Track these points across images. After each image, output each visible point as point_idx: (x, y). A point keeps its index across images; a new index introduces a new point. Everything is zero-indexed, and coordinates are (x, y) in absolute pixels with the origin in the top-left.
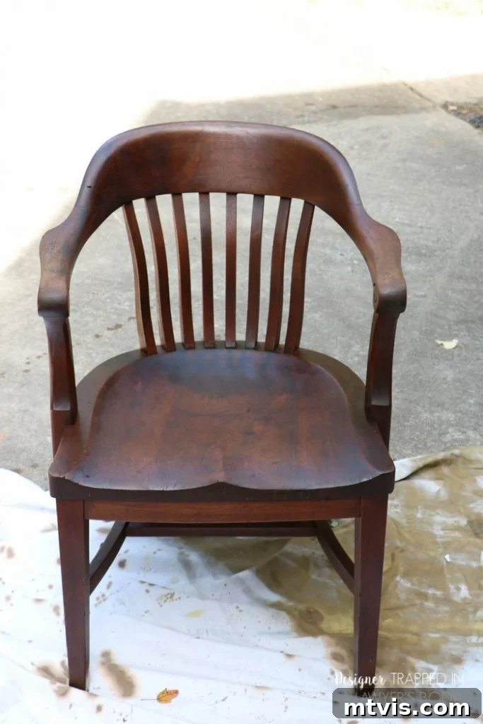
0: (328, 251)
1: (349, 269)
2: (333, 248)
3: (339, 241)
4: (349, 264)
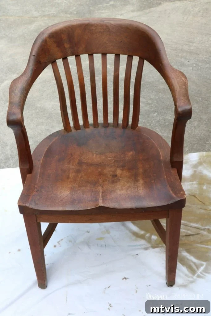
0: (183, 60)
1: (191, 68)
2: (186, 59)
3: (188, 55)
4: (191, 66)
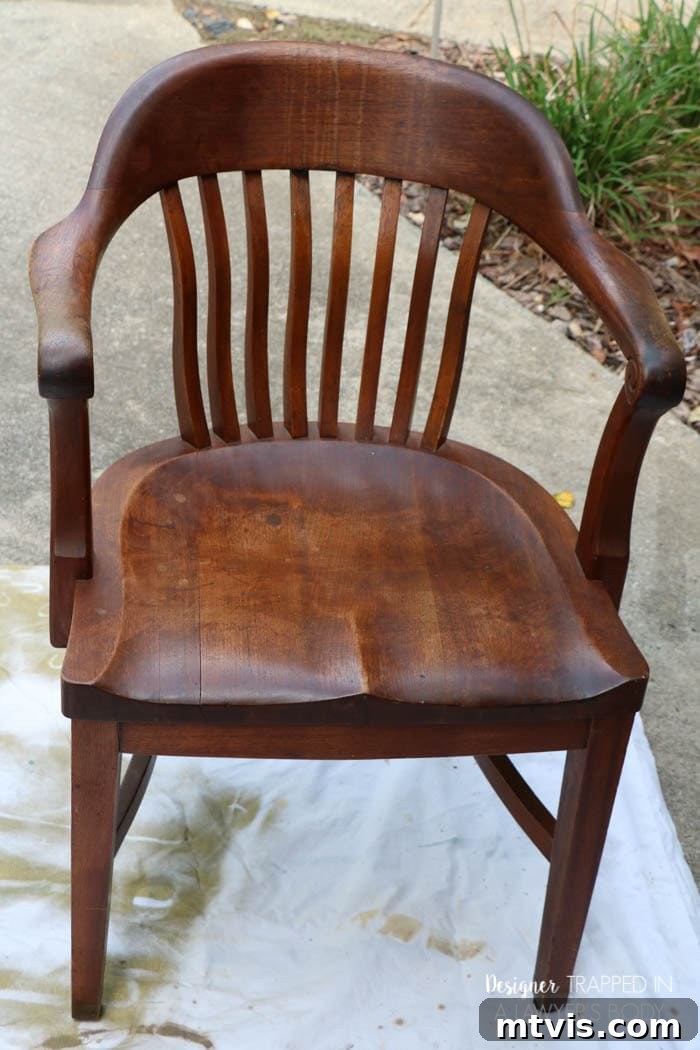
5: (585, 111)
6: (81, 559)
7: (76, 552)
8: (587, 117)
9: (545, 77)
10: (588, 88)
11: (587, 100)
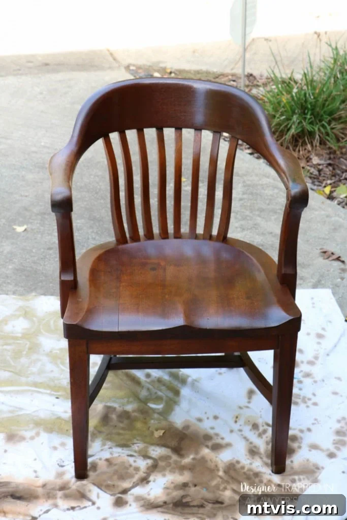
5: (311, 95)
6: (71, 281)
7: (69, 277)
8: (312, 97)
9: (292, 83)
10: (311, 86)
11: (311, 90)
